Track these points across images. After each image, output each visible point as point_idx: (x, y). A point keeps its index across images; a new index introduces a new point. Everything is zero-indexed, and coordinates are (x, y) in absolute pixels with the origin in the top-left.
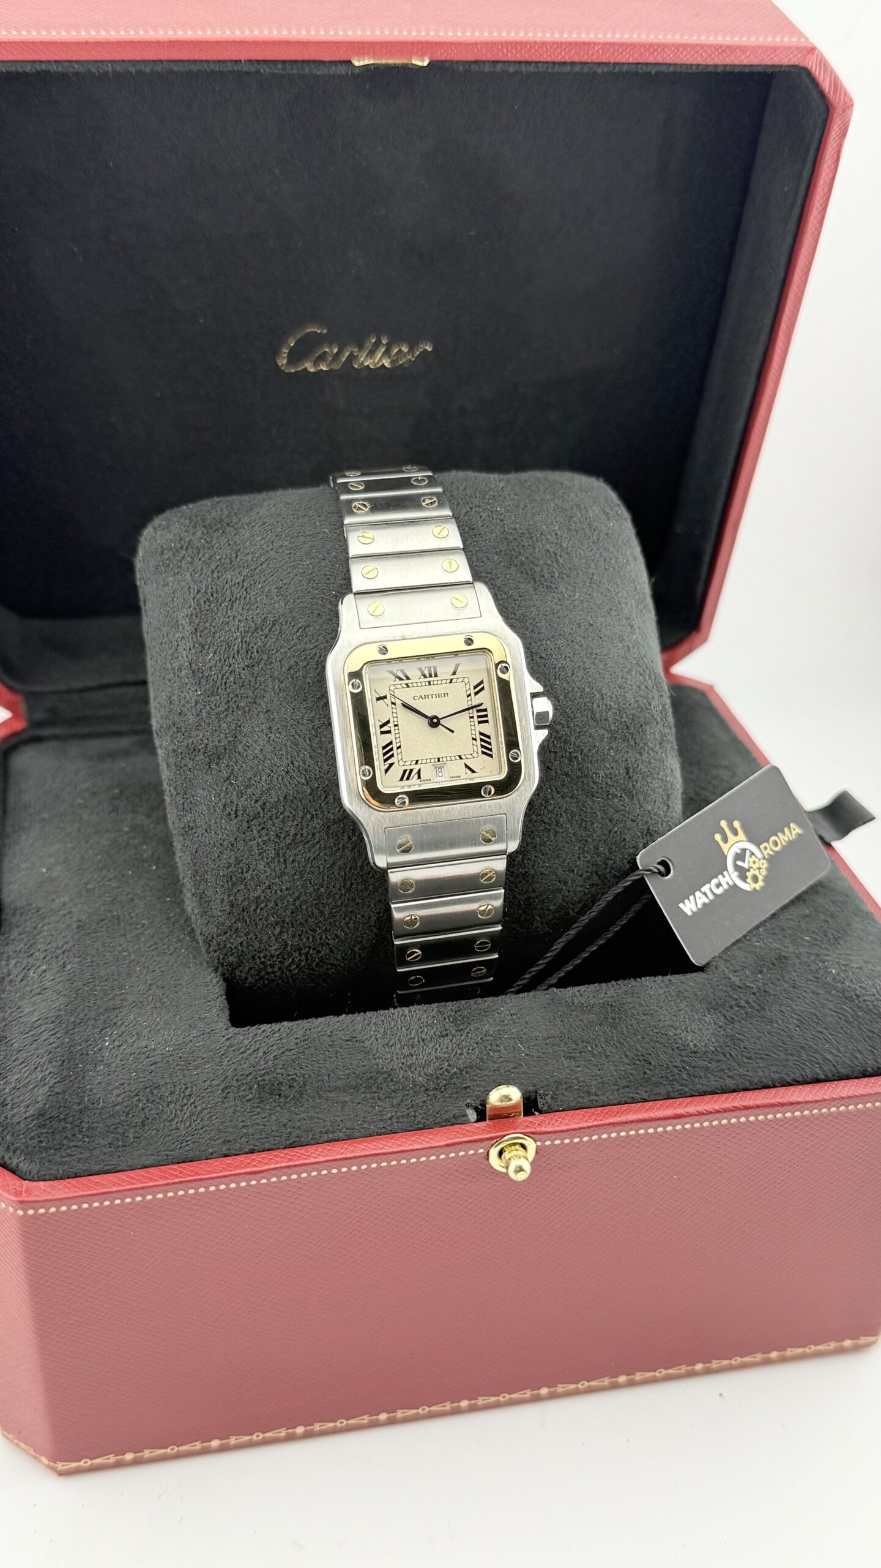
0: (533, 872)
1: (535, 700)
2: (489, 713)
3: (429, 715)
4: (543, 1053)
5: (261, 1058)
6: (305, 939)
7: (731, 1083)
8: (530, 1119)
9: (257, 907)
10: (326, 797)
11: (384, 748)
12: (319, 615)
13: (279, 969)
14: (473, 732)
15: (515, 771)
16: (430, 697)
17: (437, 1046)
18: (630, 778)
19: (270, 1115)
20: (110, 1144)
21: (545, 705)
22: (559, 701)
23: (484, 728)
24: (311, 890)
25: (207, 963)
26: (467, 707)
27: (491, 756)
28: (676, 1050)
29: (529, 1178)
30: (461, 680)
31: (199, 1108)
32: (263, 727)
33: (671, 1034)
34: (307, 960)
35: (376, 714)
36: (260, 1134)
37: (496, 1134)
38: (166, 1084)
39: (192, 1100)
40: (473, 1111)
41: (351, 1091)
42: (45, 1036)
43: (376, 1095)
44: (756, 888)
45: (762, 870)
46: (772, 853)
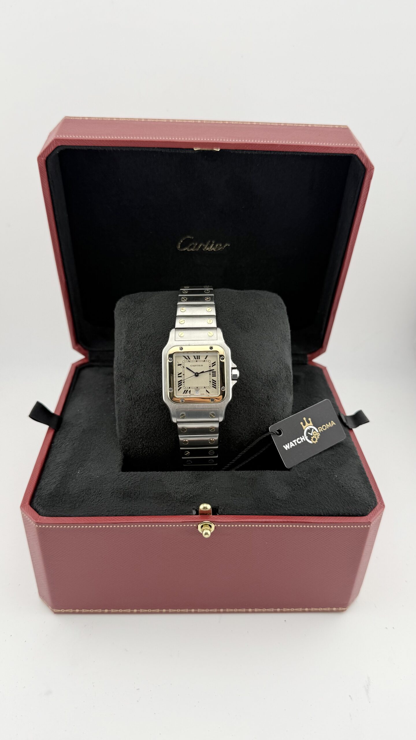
0: (230, 429)
1: (233, 370)
2: (216, 373)
3: (195, 372)
4: (224, 493)
5: (127, 483)
6: (150, 444)
7: (288, 512)
8: (214, 516)
9: (135, 431)
10: (160, 397)
11: (179, 382)
12: (164, 334)
13: (142, 453)
14: (210, 379)
15: (223, 394)
16: (196, 366)
17: (188, 486)
18: (269, 399)
19: (125, 504)
20: (70, 507)
21: (236, 372)
22: (242, 371)
23: (214, 378)
24: (152, 427)
25: (120, 448)
26: (209, 370)
27: (216, 388)
28: (271, 498)
29: (210, 537)
30: (208, 361)
31: (102, 498)
32: (143, 371)
33: (271, 492)
34: (151, 451)
35: (177, 370)
36: (120, 510)
37: (201, 520)
38: (94, 489)
39: (100, 495)
40: (194, 511)
41: (154, 499)
42: (61, 467)
43: (163, 501)
44: (314, 443)
45: (317, 437)
46: (322, 431)
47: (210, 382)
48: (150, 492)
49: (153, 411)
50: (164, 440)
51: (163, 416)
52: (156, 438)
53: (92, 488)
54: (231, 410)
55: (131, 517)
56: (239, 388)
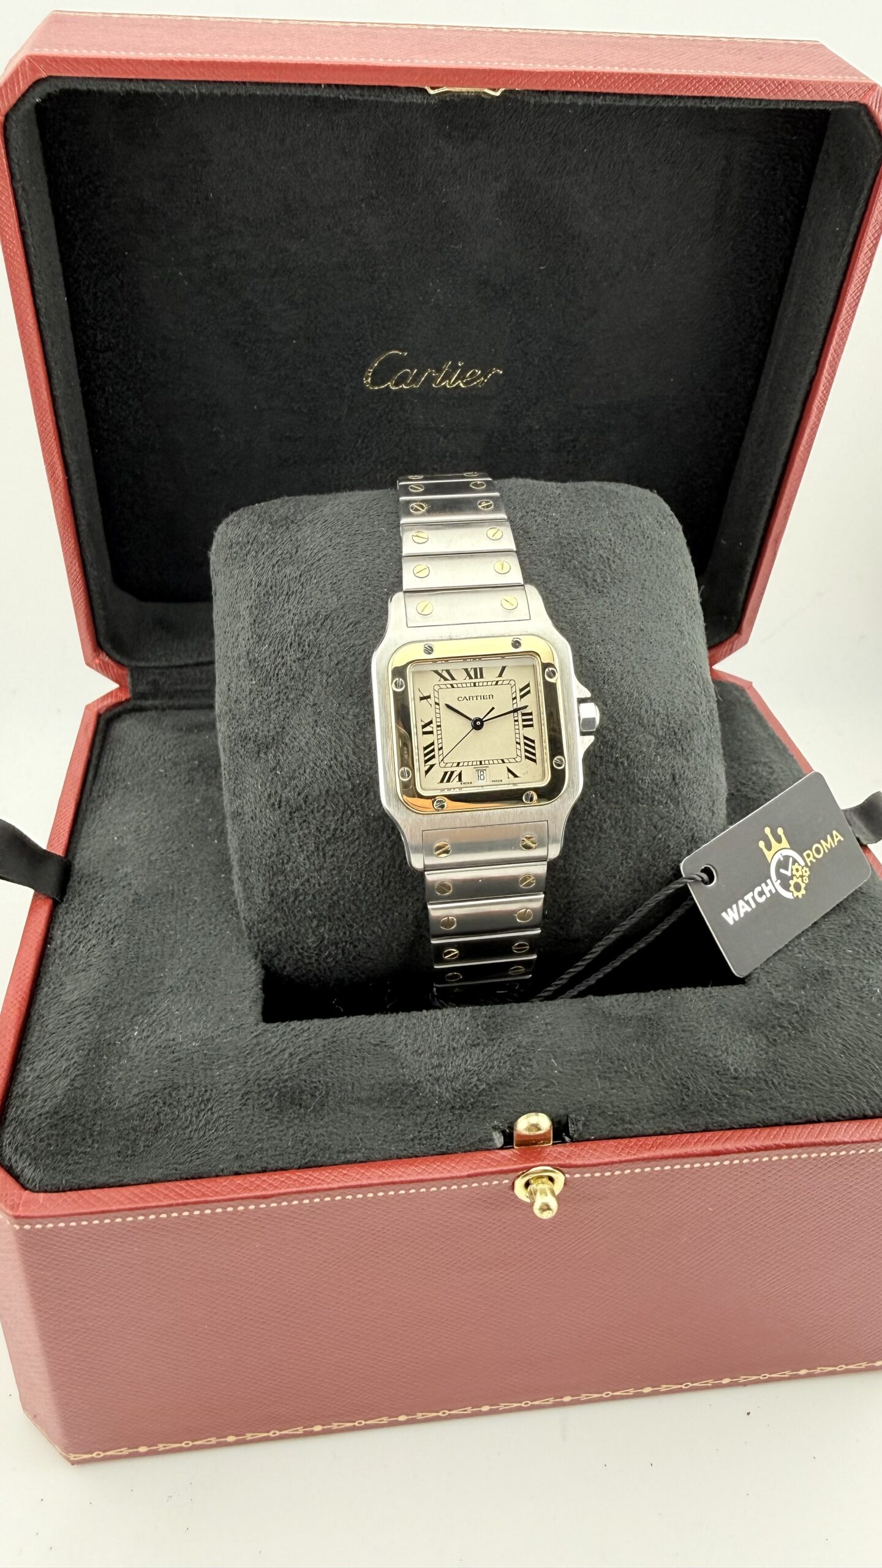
0: (574, 877)
1: (582, 705)
2: (534, 717)
3: (472, 717)
4: (578, 1072)
5: (286, 1060)
6: (341, 934)
8: (560, 1148)
9: (295, 899)
11: (425, 748)
13: (316, 960)
14: (517, 736)
15: (558, 778)
16: (475, 697)
17: (468, 1057)
18: (676, 784)
19: (288, 1128)
21: (591, 711)
22: (606, 706)
23: (529, 733)
24: (348, 886)
25: (249, 948)
26: (512, 710)
27: (534, 761)
28: (716, 1074)
29: (555, 1217)
30: (507, 681)
31: (216, 1115)
32: (310, 720)
33: (711, 1055)
34: (343, 953)
35: (419, 713)
36: (275, 1150)
37: (522, 1166)
38: (187, 1085)
39: (209, 1106)
40: (498, 1135)
41: (373, 1105)
42: (79, 1019)
43: (400, 1111)
44: (798, 897)
45: (804, 878)
46: (814, 861)
47: (518, 743)
48: (356, 1084)
49: (347, 838)
50: (384, 921)
51: (377, 852)
52: (359, 915)
53: (183, 1082)
55: (310, 1172)
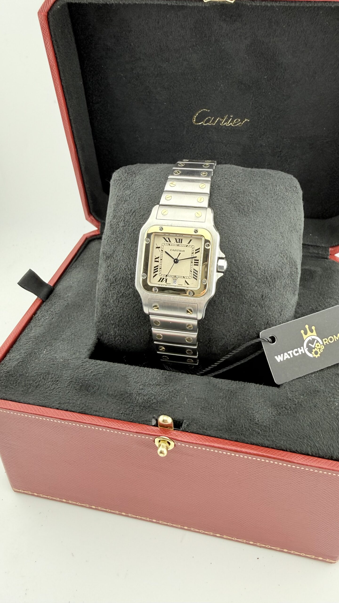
0: (212, 329)
1: (220, 260)
2: (199, 262)
3: (175, 258)
5: (89, 374)
6: (122, 333)
11: (155, 267)
13: (114, 340)
14: (191, 268)
15: (204, 287)
16: (177, 250)
18: (263, 299)
19: (80, 398)
21: (224, 263)
23: (196, 267)
24: (125, 315)
25: (95, 331)
26: (190, 257)
27: (196, 279)
30: (191, 246)
31: (58, 387)
32: (122, 250)
34: (123, 340)
35: (155, 253)
36: (73, 404)
37: (158, 434)
38: (53, 374)
39: (57, 383)
40: (154, 420)
41: (113, 397)
42: (29, 343)
43: (121, 402)
44: (315, 357)
45: (321, 350)
46: (328, 343)
48: (110, 389)
49: (127, 297)
50: (138, 331)
51: (136, 304)
52: (128, 326)
53: (52, 372)
54: (215, 307)
55: (81, 415)
56: (227, 282)
